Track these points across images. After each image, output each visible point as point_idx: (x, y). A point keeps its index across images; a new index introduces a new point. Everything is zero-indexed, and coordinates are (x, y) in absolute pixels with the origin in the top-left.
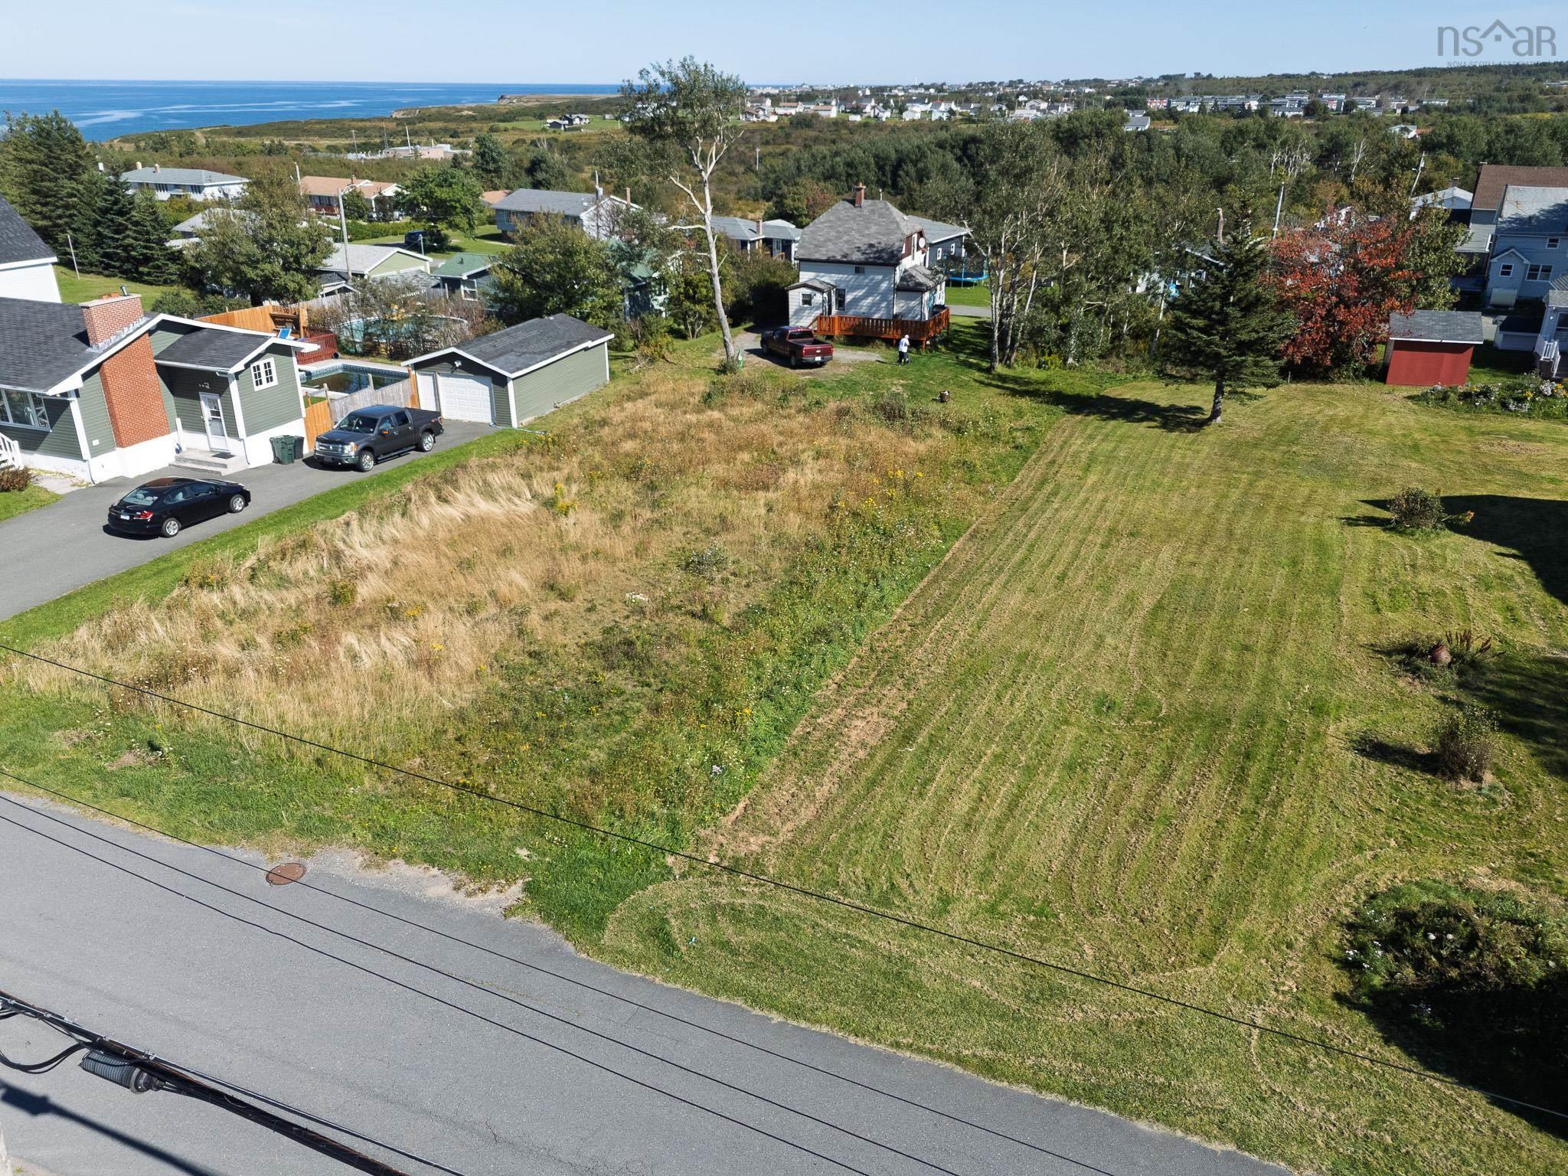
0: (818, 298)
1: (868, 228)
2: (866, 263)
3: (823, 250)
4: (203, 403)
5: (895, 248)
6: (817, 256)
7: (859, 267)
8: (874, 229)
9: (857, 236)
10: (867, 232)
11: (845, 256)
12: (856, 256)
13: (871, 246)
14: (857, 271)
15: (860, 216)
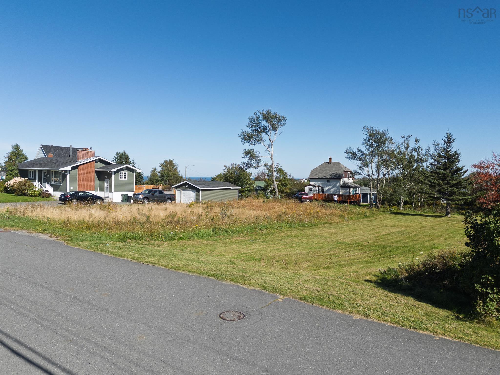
0: (314, 189)
1: (332, 169)
2: (331, 179)
3: (317, 176)
4: (105, 182)
5: (341, 174)
6: (315, 177)
7: (328, 180)
8: (334, 169)
9: (328, 171)
10: (332, 170)
11: (325, 176)
12: (328, 177)
13: (333, 173)
14: (328, 181)
15: (330, 166)
